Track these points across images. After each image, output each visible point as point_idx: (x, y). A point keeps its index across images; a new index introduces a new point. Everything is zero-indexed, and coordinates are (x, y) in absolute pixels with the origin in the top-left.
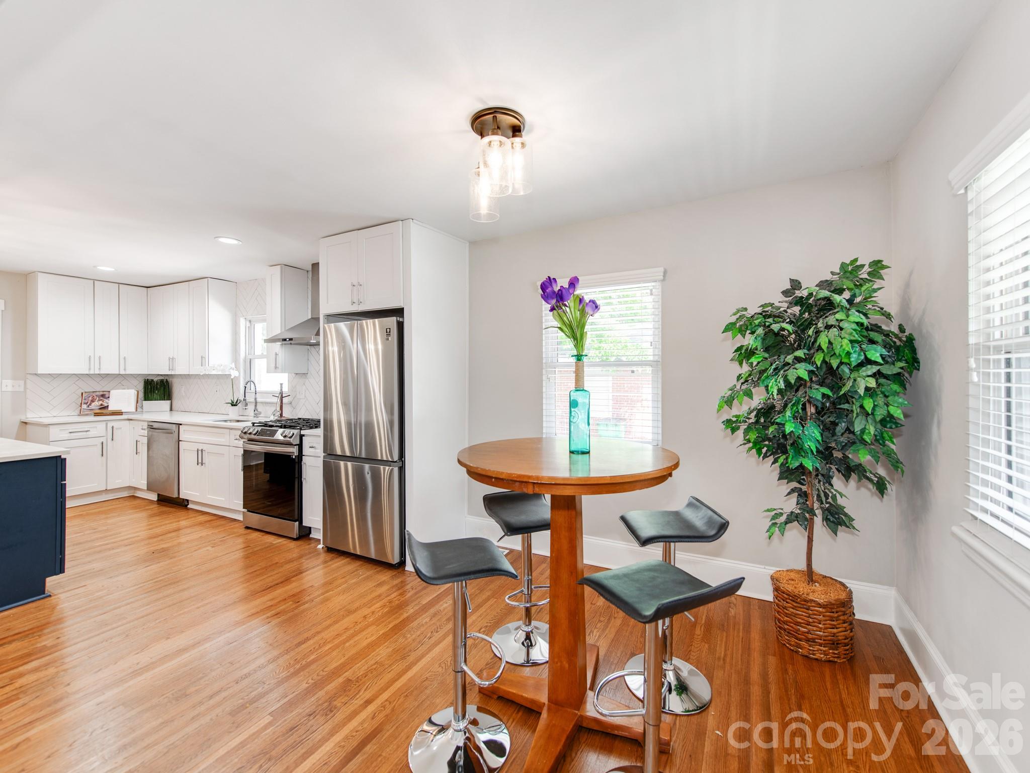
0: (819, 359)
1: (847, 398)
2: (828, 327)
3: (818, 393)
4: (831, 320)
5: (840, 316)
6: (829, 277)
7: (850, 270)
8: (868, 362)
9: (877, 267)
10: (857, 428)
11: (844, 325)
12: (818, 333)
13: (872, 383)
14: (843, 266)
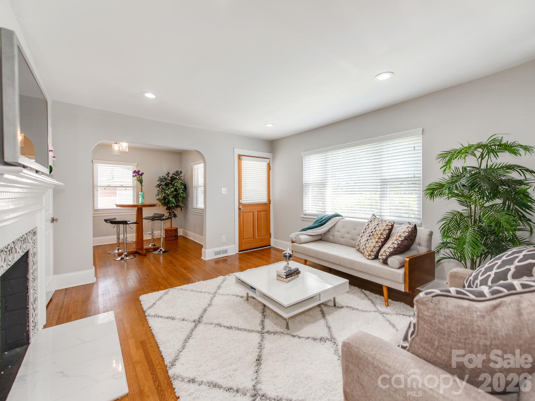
0: (175, 187)
1: (178, 194)
2: (176, 182)
3: (175, 193)
4: (177, 181)
5: (178, 180)
6: (174, 173)
7: (177, 172)
8: (182, 188)
9: (181, 172)
10: (179, 199)
11: (179, 182)
12: (174, 183)
13: (182, 191)
14: (176, 171)
